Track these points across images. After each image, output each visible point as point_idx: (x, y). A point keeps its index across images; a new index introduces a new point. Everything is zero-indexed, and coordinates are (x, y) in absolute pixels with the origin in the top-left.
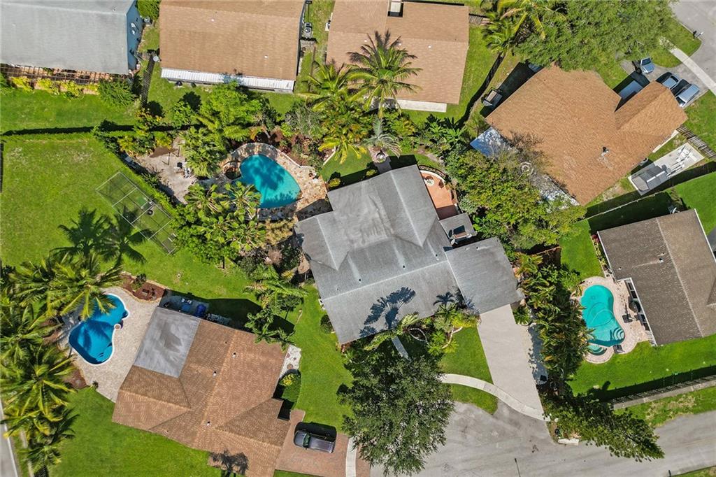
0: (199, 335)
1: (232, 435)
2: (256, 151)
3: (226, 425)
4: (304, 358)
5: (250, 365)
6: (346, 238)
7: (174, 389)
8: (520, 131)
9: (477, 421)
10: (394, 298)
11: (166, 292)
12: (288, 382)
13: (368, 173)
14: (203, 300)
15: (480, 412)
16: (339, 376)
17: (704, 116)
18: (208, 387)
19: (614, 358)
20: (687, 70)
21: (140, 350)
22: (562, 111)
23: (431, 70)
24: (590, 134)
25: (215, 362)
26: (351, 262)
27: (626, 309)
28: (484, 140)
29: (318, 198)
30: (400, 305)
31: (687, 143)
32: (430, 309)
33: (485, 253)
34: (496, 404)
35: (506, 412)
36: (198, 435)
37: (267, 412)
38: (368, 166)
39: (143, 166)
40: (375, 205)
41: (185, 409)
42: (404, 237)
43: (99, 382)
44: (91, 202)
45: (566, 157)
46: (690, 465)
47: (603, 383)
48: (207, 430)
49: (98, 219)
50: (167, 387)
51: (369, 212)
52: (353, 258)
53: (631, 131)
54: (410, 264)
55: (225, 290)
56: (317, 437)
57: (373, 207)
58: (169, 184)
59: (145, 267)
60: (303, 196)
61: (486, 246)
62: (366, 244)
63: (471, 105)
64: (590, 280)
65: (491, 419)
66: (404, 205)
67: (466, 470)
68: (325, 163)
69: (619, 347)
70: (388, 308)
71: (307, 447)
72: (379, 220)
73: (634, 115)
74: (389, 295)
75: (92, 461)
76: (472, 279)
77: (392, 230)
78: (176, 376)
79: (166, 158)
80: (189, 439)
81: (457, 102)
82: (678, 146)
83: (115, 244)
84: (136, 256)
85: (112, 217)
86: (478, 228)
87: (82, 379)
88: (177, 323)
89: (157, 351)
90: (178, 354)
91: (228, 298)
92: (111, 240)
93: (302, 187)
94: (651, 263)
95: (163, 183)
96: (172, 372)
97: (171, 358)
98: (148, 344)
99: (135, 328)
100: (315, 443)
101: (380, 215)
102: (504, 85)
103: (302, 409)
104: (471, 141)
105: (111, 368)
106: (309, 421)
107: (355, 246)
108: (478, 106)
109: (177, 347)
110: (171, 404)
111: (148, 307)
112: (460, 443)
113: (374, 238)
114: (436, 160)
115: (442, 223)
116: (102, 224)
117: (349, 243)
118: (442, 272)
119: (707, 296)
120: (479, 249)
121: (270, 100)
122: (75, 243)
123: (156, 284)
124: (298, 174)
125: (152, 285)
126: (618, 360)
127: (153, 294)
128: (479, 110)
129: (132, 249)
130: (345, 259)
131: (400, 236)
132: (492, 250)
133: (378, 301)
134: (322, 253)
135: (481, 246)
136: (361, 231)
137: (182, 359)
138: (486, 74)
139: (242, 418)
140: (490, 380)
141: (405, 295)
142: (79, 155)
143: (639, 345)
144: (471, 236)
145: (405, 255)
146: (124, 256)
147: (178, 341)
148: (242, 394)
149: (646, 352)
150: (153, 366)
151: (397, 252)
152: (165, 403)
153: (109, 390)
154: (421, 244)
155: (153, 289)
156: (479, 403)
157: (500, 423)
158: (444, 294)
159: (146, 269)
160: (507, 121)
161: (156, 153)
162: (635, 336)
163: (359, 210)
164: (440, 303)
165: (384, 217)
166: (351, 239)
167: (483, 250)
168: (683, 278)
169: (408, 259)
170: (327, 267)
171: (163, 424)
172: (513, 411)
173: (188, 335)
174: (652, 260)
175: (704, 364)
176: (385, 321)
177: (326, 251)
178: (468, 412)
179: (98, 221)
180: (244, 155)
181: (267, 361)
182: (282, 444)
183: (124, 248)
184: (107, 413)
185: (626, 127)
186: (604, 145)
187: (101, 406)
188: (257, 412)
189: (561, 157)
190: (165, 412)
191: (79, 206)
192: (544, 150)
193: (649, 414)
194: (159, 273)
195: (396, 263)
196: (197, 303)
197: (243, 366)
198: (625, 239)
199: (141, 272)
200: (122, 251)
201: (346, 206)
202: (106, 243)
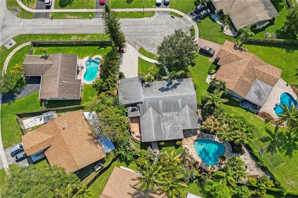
0: (246, 93)
1: (238, 55)
2: (210, 167)
3: (240, 59)
4: (205, 78)
5: (228, 77)
6: (180, 117)
7: (258, 75)
8: (94, 147)
9: (148, 46)
10: (167, 90)
11: (257, 114)
12: (213, 71)
13: (163, 143)
14: (242, 108)
15: (146, 49)
16: (194, 70)
17: (13, 138)
18: (245, 73)
19: (93, 56)
20: (8, 161)
21: (270, 92)
22: (74, 150)
23: (123, 185)
24: (67, 137)
25: (241, 81)
26: (180, 107)
27: (81, 71)
28: (108, 149)
29: (186, 139)
30: (165, 86)
31: (26, 128)
32: (154, 83)
33: (127, 99)
34: (140, 50)
35: (137, 47)
36: (251, 58)
37: (224, 61)
38: (162, 149)
39: (262, 172)
40: (164, 128)
41: (255, 67)
42: (156, 112)
43: (286, 86)
44: (287, 160)
45: (80, 130)
46: (83, 20)
47: (100, 49)
48: (247, 59)
49: (284, 151)
50: (261, 76)
51: (168, 126)
52: (179, 108)
53: (49, 135)
54: (158, 100)
55: (232, 110)
56: (206, 51)
57: (166, 127)
58: (251, 161)
59: (265, 126)
60: (193, 142)
61: (125, 102)
62: (172, 113)
63: (109, 165)
64: (90, 84)
65: (143, 46)
66: (153, 125)
67: (157, 33)
68: (180, 154)
69: (90, 59)
70: (170, 87)
71: (211, 49)
72: (164, 122)
73: (45, 141)
74: (169, 91)
75: (289, 60)
76: (135, 90)
77: (160, 116)
78: (257, 80)
79: (252, 173)
80: (254, 57)
81: (115, 167)
82: (30, 128)
83: (277, 139)
84: (269, 132)
85: (278, 151)
86: (125, 110)
87: (292, 88)
88: (254, 99)
89: (263, 90)
90: (255, 87)
91: (232, 107)
92: (279, 141)
93: (193, 146)
94: (66, 82)
95: (254, 162)
96: (258, 81)
97: (258, 87)
98: (267, 93)
99: (271, 103)
100: (208, 49)
101: (164, 124)
102: (90, 173)
103: (209, 62)
104: (114, 150)
105: (281, 90)
106: (207, 58)
107: (177, 113)
108: (105, 165)
109: (255, 90)
110: (260, 70)
111: (265, 110)
112: (156, 41)
113: (169, 115)
114: (132, 145)
115: (139, 115)
116: (283, 149)
117: (179, 115)
118: (146, 94)
119: (51, 67)
120: (129, 101)
121: (199, 192)
122: (295, 143)
123: (261, 118)
124: (193, 152)
125: (263, 118)
126: (92, 55)
127: (262, 114)
128: (106, 163)
129: (270, 135)
130: (182, 109)
131: (158, 113)
132: (124, 100)
133: (173, 90)
134: (192, 113)
135: (127, 102)
136: (173, 119)
137: (253, 85)
138: (97, 180)
139: (233, 61)
140: (139, 58)
141: (162, 90)
142: (292, 184)
143: (82, 58)
144: (129, 108)
145: (158, 105)
146: (274, 133)
147: (255, 92)
148: (232, 68)
149: (81, 56)
150: (265, 85)
151: (161, 107)
152: (262, 71)
153: (282, 82)
154: (151, 108)
155: (262, 116)
156: (146, 52)
157: (140, 44)
158: (148, 87)
159: (265, 125)
160: (97, 153)
161: (256, 177)
162: (82, 62)
163: (172, 127)
164: (150, 84)
165: (162, 122)
166: (178, 116)
167: (127, 100)
168: (58, 74)
169: (158, 102)
170: (191, 107)
171: (263, 65)
172: (135, 47)
173: (250, 94)
174: (65, 83)
175: (62, 48)
176: (173, 83)
177: (190, 113)
178: (150, 49)
179: (284, 150)
180: (216, 166)
181: (221, 78)
182: (221, 49)
183: (273, 136)
184: (283, 75)
185: (50, 137)
186: (63, 130)
187: (285, 77)
188: (228, 62)
189: (82, 131)
190: (262, 68)
191: (292, 159)
192: (87, 136)
193: (89, 37)
194: (259, 122)
195: (163, 102)
196: (244, 107)
197: (230, 77)
198: (71, 93)
199: (266, 124)
200: (274, 135)
201: (177, 131)
202: (281, 140)
